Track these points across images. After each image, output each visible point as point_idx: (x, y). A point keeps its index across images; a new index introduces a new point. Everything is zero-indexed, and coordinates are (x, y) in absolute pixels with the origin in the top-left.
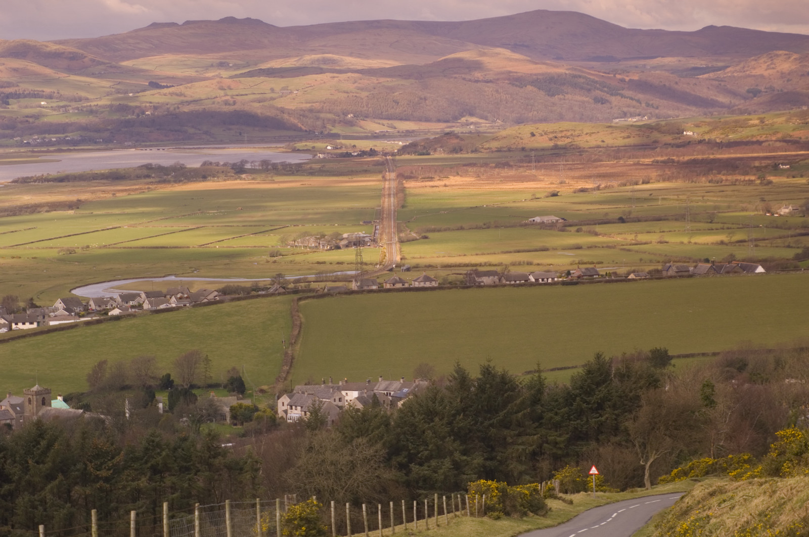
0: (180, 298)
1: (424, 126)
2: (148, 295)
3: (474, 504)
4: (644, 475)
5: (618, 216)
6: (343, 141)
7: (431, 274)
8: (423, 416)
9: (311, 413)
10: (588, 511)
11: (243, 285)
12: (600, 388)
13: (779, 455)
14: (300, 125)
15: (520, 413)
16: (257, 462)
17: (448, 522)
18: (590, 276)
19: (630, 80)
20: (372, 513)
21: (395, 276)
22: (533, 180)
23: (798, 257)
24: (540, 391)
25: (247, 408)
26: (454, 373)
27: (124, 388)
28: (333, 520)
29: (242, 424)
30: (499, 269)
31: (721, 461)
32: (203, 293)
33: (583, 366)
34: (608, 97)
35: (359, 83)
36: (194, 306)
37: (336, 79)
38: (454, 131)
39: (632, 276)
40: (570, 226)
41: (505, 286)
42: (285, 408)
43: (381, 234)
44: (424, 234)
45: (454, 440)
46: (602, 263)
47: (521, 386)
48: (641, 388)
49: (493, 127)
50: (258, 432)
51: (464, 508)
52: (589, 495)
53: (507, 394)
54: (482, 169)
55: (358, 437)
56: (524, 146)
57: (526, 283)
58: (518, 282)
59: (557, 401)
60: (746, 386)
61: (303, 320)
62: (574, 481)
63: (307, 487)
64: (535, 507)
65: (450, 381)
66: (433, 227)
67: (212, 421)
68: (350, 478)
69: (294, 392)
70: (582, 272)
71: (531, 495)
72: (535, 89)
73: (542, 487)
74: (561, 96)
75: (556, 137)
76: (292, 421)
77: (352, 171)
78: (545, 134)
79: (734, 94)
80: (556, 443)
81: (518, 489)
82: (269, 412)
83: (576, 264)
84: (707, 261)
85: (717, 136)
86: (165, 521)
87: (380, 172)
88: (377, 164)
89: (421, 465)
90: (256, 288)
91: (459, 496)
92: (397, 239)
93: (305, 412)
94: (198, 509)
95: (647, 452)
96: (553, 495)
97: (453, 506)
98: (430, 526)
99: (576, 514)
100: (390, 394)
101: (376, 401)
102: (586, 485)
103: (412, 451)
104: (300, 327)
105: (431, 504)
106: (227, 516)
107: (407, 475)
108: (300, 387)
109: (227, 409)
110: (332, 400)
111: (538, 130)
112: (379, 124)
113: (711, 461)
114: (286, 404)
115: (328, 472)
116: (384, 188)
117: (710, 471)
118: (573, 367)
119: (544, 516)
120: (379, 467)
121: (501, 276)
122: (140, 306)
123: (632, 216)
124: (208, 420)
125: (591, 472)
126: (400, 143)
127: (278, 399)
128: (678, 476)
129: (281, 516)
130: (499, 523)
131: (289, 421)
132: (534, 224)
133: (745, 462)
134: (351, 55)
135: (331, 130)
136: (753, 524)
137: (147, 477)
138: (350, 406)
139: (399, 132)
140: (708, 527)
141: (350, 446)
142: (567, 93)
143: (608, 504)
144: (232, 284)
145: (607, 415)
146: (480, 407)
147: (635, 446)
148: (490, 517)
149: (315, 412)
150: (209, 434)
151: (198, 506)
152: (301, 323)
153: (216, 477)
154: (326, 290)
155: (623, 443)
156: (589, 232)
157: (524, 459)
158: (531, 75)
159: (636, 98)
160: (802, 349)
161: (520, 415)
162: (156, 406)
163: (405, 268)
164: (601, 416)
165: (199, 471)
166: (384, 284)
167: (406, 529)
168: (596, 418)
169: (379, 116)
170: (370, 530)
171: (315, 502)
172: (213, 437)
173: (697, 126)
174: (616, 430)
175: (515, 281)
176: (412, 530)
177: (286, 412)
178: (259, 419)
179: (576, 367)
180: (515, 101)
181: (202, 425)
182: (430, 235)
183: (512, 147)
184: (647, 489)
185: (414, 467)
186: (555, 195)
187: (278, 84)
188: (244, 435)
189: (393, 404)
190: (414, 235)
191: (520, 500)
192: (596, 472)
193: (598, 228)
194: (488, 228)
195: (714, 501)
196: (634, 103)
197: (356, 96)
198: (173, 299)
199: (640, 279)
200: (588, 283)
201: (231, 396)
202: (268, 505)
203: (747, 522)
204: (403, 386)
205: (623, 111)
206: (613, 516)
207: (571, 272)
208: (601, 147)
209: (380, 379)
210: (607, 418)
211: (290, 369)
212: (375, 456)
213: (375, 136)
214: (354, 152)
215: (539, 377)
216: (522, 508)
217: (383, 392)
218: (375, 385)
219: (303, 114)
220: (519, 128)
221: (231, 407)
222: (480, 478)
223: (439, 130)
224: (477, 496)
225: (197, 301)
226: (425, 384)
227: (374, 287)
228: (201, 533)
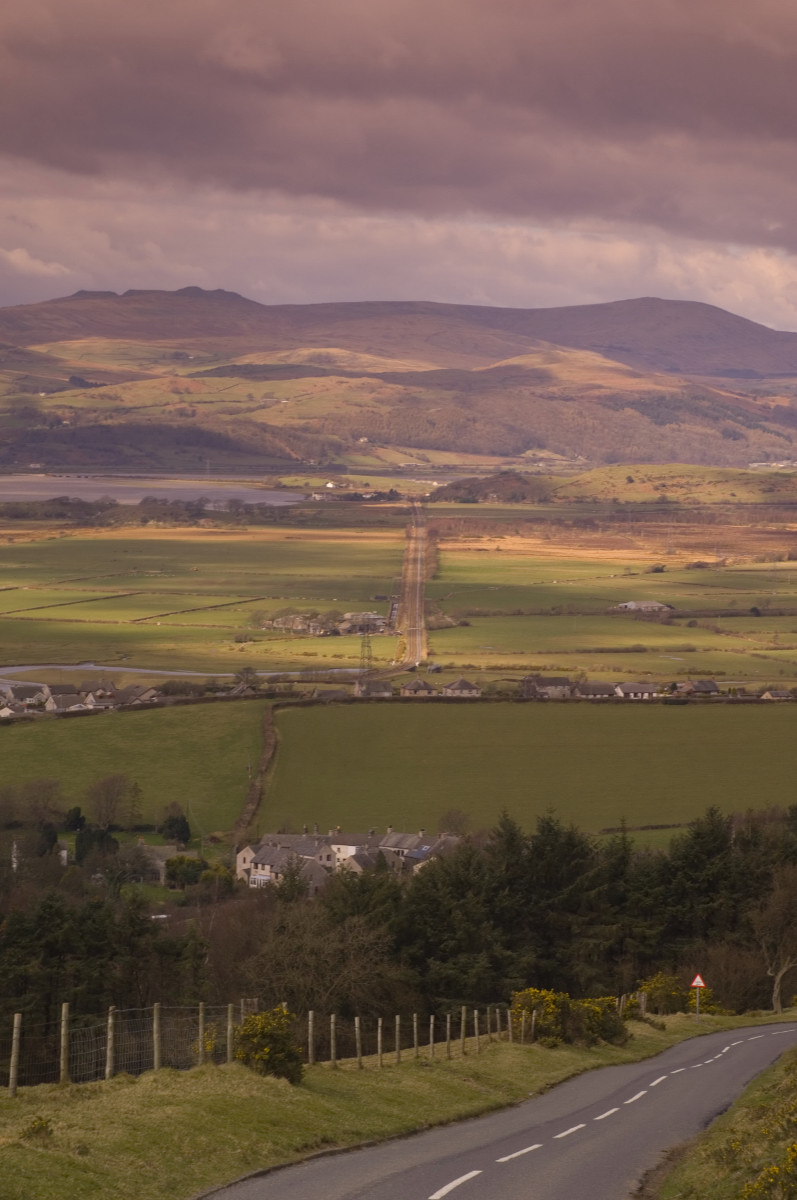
0: (101, 697)
1: (471, 460)
2: (54, 690)
3: (519, 1024)
4: (771, 991)
5: (750, 606)
6: (351, 477)
7: (472, 679)
8: (450, 888)
9: (285, 877)
10: (688, 1042)
11: (194, 682)
12: (713, 860)
14: (288, 450)
15: (594, 892)
16: (201, 944)
17: (480, 1049)
18: (706, 692)
19: (777, 406)
20: (369, 1029)
21: (418, 679)
22: (628, 548)
24: (624, 860)
25: (192, 863)
26: (498, 827)
27: (12, 825)
28: (310, 1039)
29: (183, 887)
30: (571, 675)
32: (135, 690)
33: (689, 825)
34: (743, 429)
35: (379, 393)
36: (121, 710)
37: (344, 385)
38: (514, 470)
39: (767, 696)
40: (680, 617)
41: (579, 701)
42: (246, 866)
43: (401, 617)
44: (463, 619)
45: (494, 927)
46: (723, 674)
47: (596, 851)
48: (774, 862)
49: (572, 467)
50: (206, 900)
51: (504, 1028)
52: (689, 1017)
53: (576, 861)
54: (554, 528)
55: (352, 915)
56: (616, 496)
57: (611, 698)
58: (598, 696)
59: (648, 875)
61: (279, 738)
62: (669, 996)
63: (274, 985)
64: (609, 1032)
65: (492, 839)
66: (477, 609)
67: (138, 881)
68: (338, 975)
69: (262, 843)
70: (694, 686)
71: (604, 1013)
72: (637, 414)
73: (621, 1003)
74: (674, 426)
75: (664, 486)
76: (255, 886)
77: (362, 521)
78: (649, 480)
80: (645, 938)
81: (586, 1005)
82: (223, 872)
83: (685, 673)
86: (63, 1031)
87: (403, 525)
88: (400, 512)
89: (444, 960)
90: (213, 687)
91: (497, 1010)
92: (423, 624)
93: (277, 874)
94: (113, 1014)
95: (779, 958)
96: (637, 1015)
97: (489, 1026)
98: (453, 1054)
99: (669, 1045)
100: (403, 852)
101: (380, 862)
102: (686, 1002)
103: (431, 940)
104: (275, 748)
105: (455, 1019)
106: (155, 1026)
107: (421, 974)
108: (269, 836)
109: (161, 864)
110: (315, 858)
111: (638, 474)
112: (405, 454)
114: (248, 860)
115: (306, 965)
116: (407, 549)
118: (674, 826)
119: (621, 1046)
120: (382, 961)
121: (574, 686)
122: (41, 706)
123: (770, 607)
124: (133, 878)
125: (694, 984)
126: (435, 484)
127: (238, 852)
129: (234, 1029)
130: (555, 1054)
131: (252, 886)
132: (626, 612)
134: (368, 351)
135: (333, 459)
137: (40, 959)
138: (344, 869)
139: (433, 467)
141: (339, 928)
142: (684, 422)
143: (717, 1032)
144: (177, 680)
145: (721, 900)
146: (535, 878)
147: (760, 947)
148: (541, 1044)
149: (291, 873)
150: (134, 901)
151: (114, 1009)
152: (277, 743)
153: (141, 964)
154: (315, 695)
155: (744, 943)
156: (707, 628)
157: (595, 958)
158: (632, 392)
159: (785, 433)
161: (593, 893)
162: (57, 853)
163: (433, 668)
164: (712, 900)
165: (115, 954)
166: (402, 691)
167: (418, 1057)
168: (704, 903)
169: (405, 443)
170: (364, 1054)
171: (285, 1012)
172: (140, 905)
174: (733, 922)
175: (595, 695)
176: (426, 1058)
177: (248, 871)
178: (209, 880)
179: (679, 826)
180: (606, 430)
181: (124, 886)
182: (472, 620)
183: (599, 496)
184: (776, 1013)
185: (434, 964)
186: (658, 570)
187: (260, 389)
188: (184, 904)
189: (406, 867)
190: (449, 620)
191: (587, 1021)
192: (702, 985)
193: (720, 623)
194: (559, 614)
196: (781, 440)
197: (373, 412)
198: (91, 697)
199: (779, 701)
200: (701, 702)
201: (168, 844)
202: (216, 1013)
204: (423, 842)
205: (765, 452)
206: (724, 1051)
207: (678, 685)
208: (729, 504)
209: (389, 830)
210: (721, 905)
211: (257, 809)
212: (376, 944)
213: (398, 472)
214: (367, 493)
215: (624, 839)
216: (590, 1032)
217: (393, 849)
218: (382, 839)
219: (292, 434)
220: (611, 470)
221: (168, 861)
222: (529, 984)
223: (491, 468)
224: (524, 1012)
225: (124, 702)
226: (455, 840)
227: (387, 694)
228: (115, 1050)
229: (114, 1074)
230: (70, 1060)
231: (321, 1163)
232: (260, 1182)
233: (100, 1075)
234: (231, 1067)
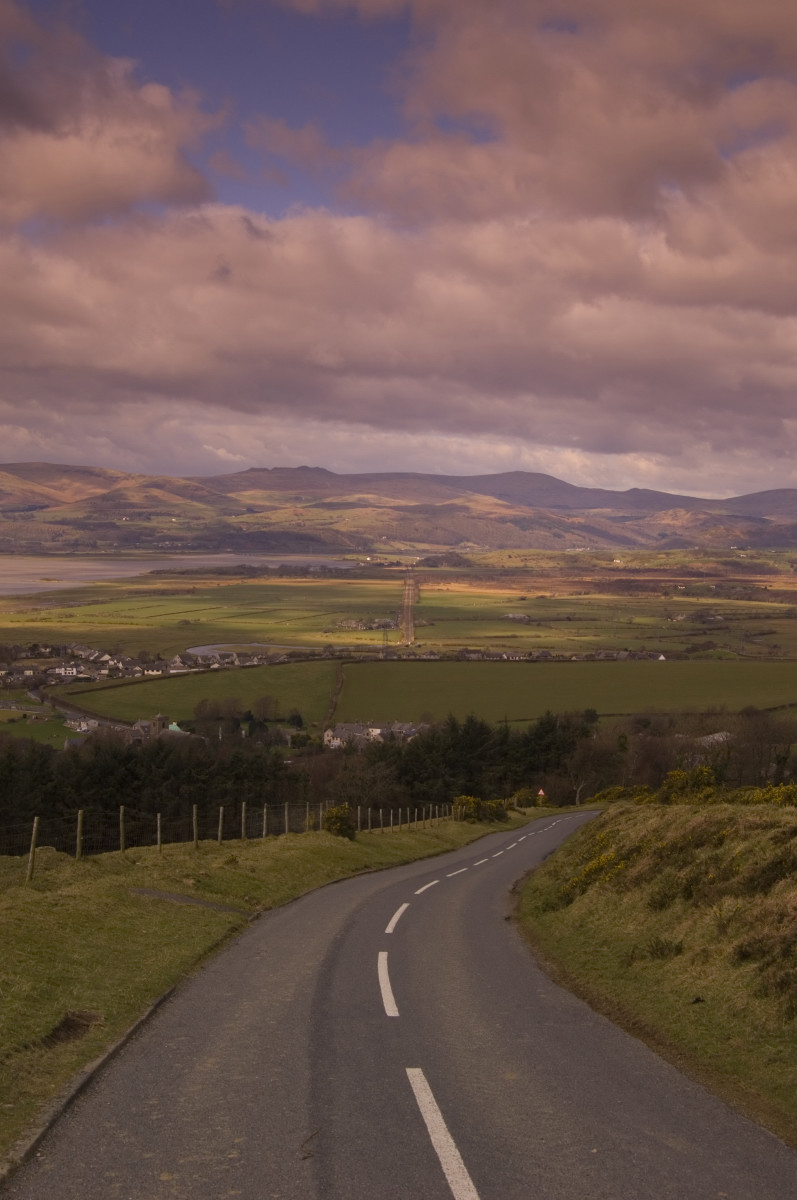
0: (260, 659)
1: (435, 547)
2: (239, 655)
3: (457, 812)
4: (575, 797)
5: (566, 616)
6: (378, 555)
7: (435, 650)
8: (425, 749)
9: (347, 743)
10: (536, 820)
11: (304, 652)
12: (548, 735)
13: (669, 788)
14: (348, 542)
16: (308, 775)
17: (439, 824)
18: (545, 657)
19: (578, 522)
20: (386, 815)
21: (410, 651)
22: (509, 589)
23: (688, 651)
24: (506, 735)
25: (303, 737)
27: (219, 719)
28: (359, 820)
29: (299, 748)
30: (482, 649)
31: (629, 789)
32: (276, 655)
33: (538, 719)
34: (563, 533)
35: (391, 516)
36: (270, 665)
37: (374, 512)
38: (455, 552)
39: (574, 658)
40: (533, 621)
41: (486, 661)
42: (329, 738)
43: (402, 621)
44: (431, 622)
45: (446, 767)
46: (553, 648)
48: (577, 736)
49: (482, 550)
50: (310, 754)
51: (450, 814)
52: (537, 809)
53: (484, 736)
54: (473, 580)
55: (379, 761)
56: (503, 564)
57: (501, 659)
58: (495, 659)
59: (518, 742)
60: (649, 738)
61: (344, 678)
62: (527, 799)
63: (342, 794)
64: (500, 816)
65: (445, 726)
66: (438, 617)
67: (278, 745)
68: (372, 790)
69: (336, 727)
70: (540, 654)
71: (497, 807)
72: (513, 526)
73: (505, 802)
74: (531, 531)
75: (526, 560)
76: (333, 748)
77: (383, 576)
78: (519, 557)
79: (649, 537)
80: (516, 772)
81: (489, 803)
82: (318, 741)
83: (536, 648)
84: (626, 650)
85: (635, 565)
86: (243, 815)
87: (403, 578)
88: (402, 572)
89: (422, 782)
90: (313, 654)
91: (447, 806)
92: (412, 624)
93: (343, 742)
94: (266, 807)
95: (579, 781)
96: (512, 808)
97: (443, 813)
98: (426, 826)
99: (527, 822)
100: (402, 732)
101: (392, 737)
102: (535, 802)
103: (416, 773)
104: (342, 683)
105: (427, 810)
106: (286, 813)
107: (411, 789)
108: (340, 724)
109: (289, 737)
110: (362, 735)
111: (514, 554)
112: (404, 544)
113: (622, 788)
114: (330, 735)
115: (357, 785)
116: (405, 590)
117: (622, 796)
118: (530, 720)
119: (505, 822)
120: (392, 783)
121: (483, 654)
122: (232, 663)
123: (575, 617)
124: (276, 744)
125: (539, 793)
126: (418, 558)
127: (325, 732)
128: (599, 798)
129: (323, 815)
130: (474, 826)
131: (331, 748)
132: (507, 619)
133: (645, 790)
134: (387, 496)
135: (370, 547)
136: (649, 837)
137: (232, 782)
138: (375, 740)
139: (417, 550)
140: (617, 837)
141: (373, 767)
142: (535, 529)
143: (550, 815)
144: (296, 651)
145: (552, 754)
146: (465, 744)
147: (570, 776)
148: (468, 821)
149: (350, 742)
150: (276, 754)
151: (267, 805)
152: (343, 680)
153: (279, 784)
154: (361, 658)
155: (563, 774)
156: (546, 626)
157: (493, 782)
158: (510, 515)
159: (582, 535)
160: (688, 714)
161: (492, 751)
162: (240, 732)
163: (417, 645)
164: (548, 754)
165: (267, 779)
166: (402, 656)
167: (409, 828)
168: (544, 756)
169: (405, 539)
170: (384, 826)
171: (347, 807)
172: (279, 756)
173: (623, 557)
174: (558, 765)
175: (493, 658)
176: (413, 828)
177: (330, 741)
178: (311, 745)
179: (532, 719)
180: (499, 533)
181: (271, 747)
182: (435, 622)
183: (495, 565)
184: (577, 806)
185: (417, 785)
186: (523, 599)
187: (335, 514)
189: (404, 739)
190: (425, 622)
191: (489, 811)
192: (543, 794)
193: (552, 624)
195: (623, 819)
196: (580, 538)
197: (388, 524)
198: (256, 659)
199: (580, 661)
200: (543, 661)
201: (292, 728)
202: (314, 807)
203: (645, 836)
204: (412, 727)
205: (573, 544)
206: (553, 824)
207: (532, 653)
208: (555, 568)
209: (396, 721)
210: (552, 756)
211: (334, 712)
212: (390, 775)
213: (400, 553)
214: (386, 563)
215: (506, 725)
216: (490, 816)
217: (398, 731)
218: (392, 726)
219: (351, 536)
220: (501, 552)
221: (292, 736)
222: (462, 794)
223: (445, 551)
224: (459, 807)
225: (271, 661)
226: (428, 726)
227: (395, 658)
228: (267, 824)
229: (267, 835)
230: (246, 828)
231: (363, 877)
232: (335, 885)
233: (260, 835)
234: (321, 832)
